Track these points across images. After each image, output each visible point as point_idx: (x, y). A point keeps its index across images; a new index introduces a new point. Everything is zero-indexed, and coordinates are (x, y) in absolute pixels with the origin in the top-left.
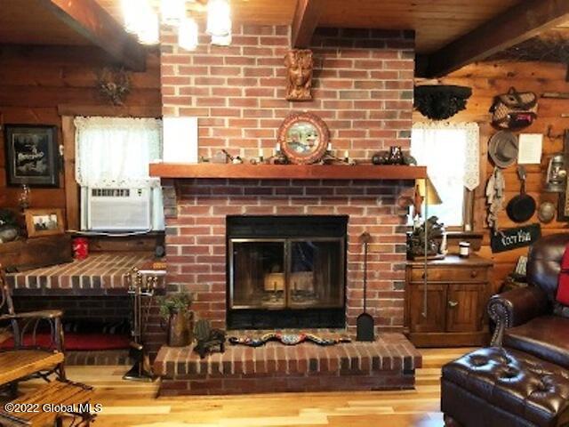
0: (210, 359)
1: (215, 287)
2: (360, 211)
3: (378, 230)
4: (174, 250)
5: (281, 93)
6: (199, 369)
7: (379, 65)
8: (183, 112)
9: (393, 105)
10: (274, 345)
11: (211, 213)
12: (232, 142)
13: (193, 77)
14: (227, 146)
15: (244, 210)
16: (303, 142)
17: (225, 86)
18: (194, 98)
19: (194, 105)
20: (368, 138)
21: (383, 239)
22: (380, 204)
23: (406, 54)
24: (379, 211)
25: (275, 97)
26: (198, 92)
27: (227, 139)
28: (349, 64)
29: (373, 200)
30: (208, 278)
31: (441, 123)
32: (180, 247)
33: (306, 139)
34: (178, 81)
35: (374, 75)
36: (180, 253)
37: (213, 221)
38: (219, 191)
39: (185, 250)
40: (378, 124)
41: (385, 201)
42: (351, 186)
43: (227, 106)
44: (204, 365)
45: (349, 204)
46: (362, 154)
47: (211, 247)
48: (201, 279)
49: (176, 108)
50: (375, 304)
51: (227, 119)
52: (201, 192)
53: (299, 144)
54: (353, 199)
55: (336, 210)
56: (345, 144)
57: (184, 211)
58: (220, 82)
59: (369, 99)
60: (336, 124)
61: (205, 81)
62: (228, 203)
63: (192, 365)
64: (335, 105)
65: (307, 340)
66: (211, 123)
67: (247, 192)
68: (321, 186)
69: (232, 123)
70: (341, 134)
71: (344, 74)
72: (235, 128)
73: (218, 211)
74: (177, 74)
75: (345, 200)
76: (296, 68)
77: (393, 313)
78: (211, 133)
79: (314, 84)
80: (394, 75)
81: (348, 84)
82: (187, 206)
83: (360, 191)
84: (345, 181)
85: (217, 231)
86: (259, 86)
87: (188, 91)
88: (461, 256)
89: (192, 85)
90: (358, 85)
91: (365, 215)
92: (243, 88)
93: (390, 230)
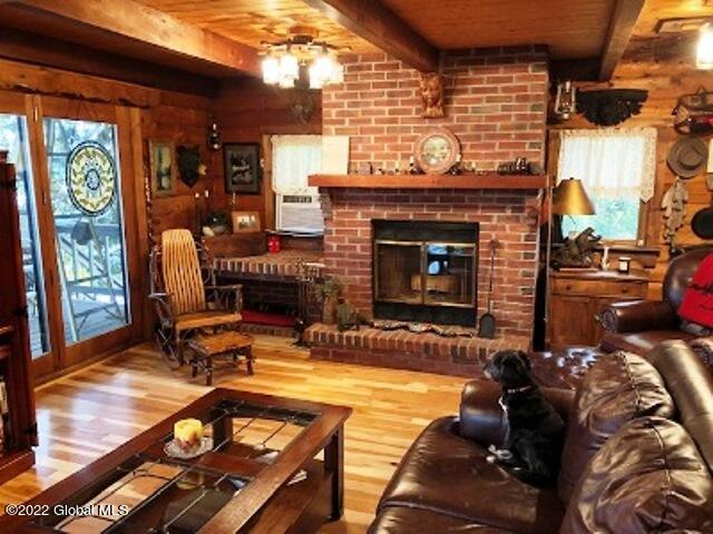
0: (346, 334)
1: (362, 280)
2: (489, 219)
3: (507, 237)
4: (331, 248)
5: (418, 111)
6: (336, 340)
7: (510, 80)
8: (340, 132)
9: (523, 117)
11: (359, 217)
12: (377, 156)
13: (346, 101)
14: (372, 160)
15: (385, 214)
16: (437, 155)
17: (372, 107)
18: (347, 120)
19: (347, 125)
20: (497, 150)
21: (511, 246)
22: (509, 213)
23: (538, 68)
24: (508, 218)
25: (414, 115)
26: (350, 114)
27: (373, 154)
28: (481, 81)
29: (502, 209)
30: (356, 273)
32: (335, 245)
33: (439, 151)
34: (335, 106)
35: (505, 90)
36: (335, 249)
37: (361, 224)
38: (365, 198)
39: (339, 247)
40: (508, 136)
41: (514, 209)
42: (481, 195)
43: (373, 124)
44: (341, 337)
45: (479, 212)
46: (492, 164)
47: (358, 246)
48: (351, 273)
49: (333, 128)
50: (502, 307)
51: (372, 137)
52: (352, 198)
54: (483, 208)
55: (466, 217)
56: (475, 156)
57: (339, 215)
58: (368, 104)
59: (500, 113)
60: (468, 138)
61: (356, 104)
62: (372, 210)
63: (332, 336)
64: (467, 119)
66: (360, 140)
67: (388, 199)
68: (453, 195)
69: (377, 139)
70: (472, 147)
71: (476, 91)
72: (379, 144)
73: (364, 215)
74: (334, 100)
75: (476, 208)
77: (520, 318)
78: (360, 150)
79: (447, 101)
80: (524, 89)
81: (479, 100)
82: (341, 210)
83: (490, 200)
84: (475, 191)
85: (364, 232)
86: (400, 107)
87: (342, 114)
88: (621, 272)
89: (346, 108)
90: (489, 100)
91: (494, 222)
92: (387, 109)
93: (519, 238)
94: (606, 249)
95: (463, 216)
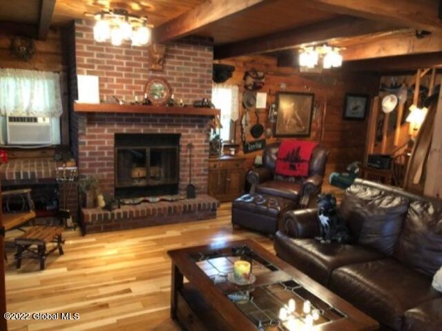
0: (116, 211)
2: (187, 131)
3: (196, 141)
4: (84, 154)
5: (145, 66)
6: (110, 217)
7: (196, 54)
8: (89, 73)
9: (203, 76)
10: (147, 204)
11: (106, 132)
12: (118, 92)
13: (95, 53)
14: (115, 94)
15: (125, 130)
16: (158, 93)
17: (114, 59)
18: (96, 66)
19: (96, 69)
20: (191, 93)
21: (199, 146)
22: (197, 128)
23: (209, 50)
24: (196, 131)
25: (142, 68)
26: (98, 62)
27: (115, 90)
28: (181, 52)
29: (193, 126)
30: (105, 170)
31: (220, 85)
32: (87, 152)
33: (159, 92)
34: (86, 54)
35: (194, 59)
36: (87, 155)
37: (107, 137)
38: (110, 120)
39: (91, 154)
40: (196, 86)
41: (200, 126)
42: (182, 118)
43: (115, 71)
44: (113, 215)
45: (182, 128)
46: (188, 101)
47: (106, 152)
48: (101, 171)
49: (85, 70)
50: (195, 180)
51: (115, 78)
52: (98, 120)
53: (156, 95)
54: (184, 125)
55: (175, 131)
56: (179, 96)
57: (90, 131)
58: (111, 57)
59: (191, 72)
60: (175, 85)
61: (102, 56)
62: (116, 127)
63: (106, 215)
64: (174, 74)
65: (162, 200)
66: (106, 80)
67: (127, 120)
68: (167, 118)
69: (118, 81)
70: (177, 90)
71: (179, 58)
72: (119, 84)
73: (110, 131)
74: (85, 50)
75: (179, 125)
76: (157, 53)
77: (202, 184)
78: (106, 86)
79: (164, 62)
80: (203, 60)
81: (180, 63)
82: (92, 128)
83: (187, 121)
84: (179, 115)
85: (109, 143)
86: (133, 61)
87: (93, 61)
88: (230, 155)
89: (95, 58)
90: (186, 64)
91: (190, 133)
92: (125, 62)
93: (201, 142)
94: (223, 144)
95: (173, 130)
